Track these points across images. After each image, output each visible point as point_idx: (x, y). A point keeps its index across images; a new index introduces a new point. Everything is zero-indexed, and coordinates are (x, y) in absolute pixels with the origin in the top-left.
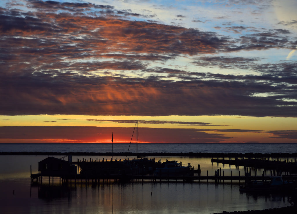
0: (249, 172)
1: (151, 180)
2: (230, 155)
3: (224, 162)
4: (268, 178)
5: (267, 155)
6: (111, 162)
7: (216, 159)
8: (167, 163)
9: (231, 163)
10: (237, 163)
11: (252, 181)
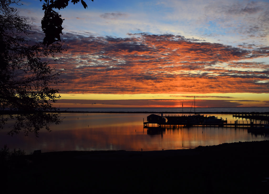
0: (252, 122)
1: (202, 126)
2: (242, 113)
3: (239, 117)
4: (263, 125)
5: (262, 113)
6: (182, 117)
7: (235, 115)
8: (210, 117)
9: (243, 117)
10: (246, 117)
11: (254, 126)
